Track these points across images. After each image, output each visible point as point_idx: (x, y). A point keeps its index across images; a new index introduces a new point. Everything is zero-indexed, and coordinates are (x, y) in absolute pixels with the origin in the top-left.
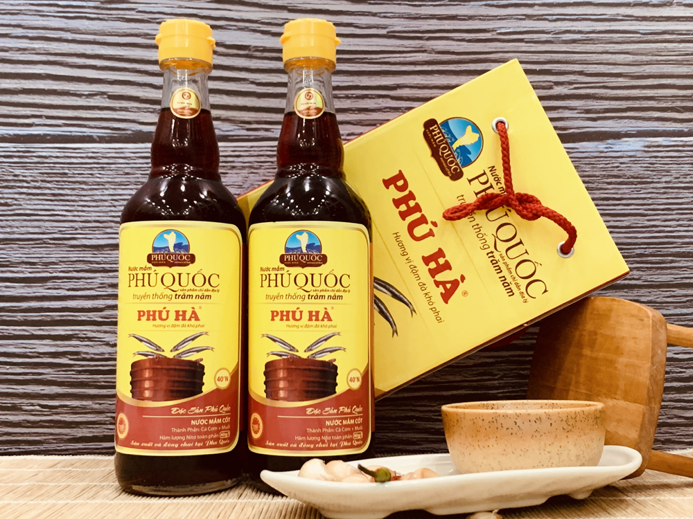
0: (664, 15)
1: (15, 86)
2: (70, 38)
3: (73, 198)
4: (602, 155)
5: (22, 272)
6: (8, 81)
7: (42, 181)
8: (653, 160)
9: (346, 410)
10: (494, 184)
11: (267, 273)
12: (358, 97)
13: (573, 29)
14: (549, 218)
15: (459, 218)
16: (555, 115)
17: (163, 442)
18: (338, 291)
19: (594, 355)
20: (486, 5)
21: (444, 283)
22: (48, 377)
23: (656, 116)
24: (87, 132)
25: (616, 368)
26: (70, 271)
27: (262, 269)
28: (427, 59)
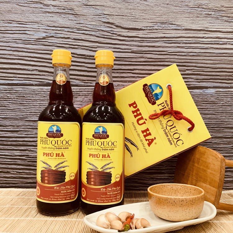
0: (224, 47)
1: (8, 67)
2: (26, 51)
3: (27, 104)
4: (201, 94)
5: (10, 129)
6: (5, 65)
7: (17, 99)
8: (218, 96)
9: (115, 189)
10: (166, 106)
11: (88, 140)
12: (121, 73)
13: (193, 51)
14: (185, 120)
15: (154, 119)
16: (186, 80)
17: (52, 198)
18: (113, 147)
19: (199, 166)
20: (164, 43)
21: (148, 140)
22: (19, 163)
23: (220, 81)
24: (31, 82)
25: (207, 173)
26: (26, 129)
27: (86, 138)
28: (144, 60)
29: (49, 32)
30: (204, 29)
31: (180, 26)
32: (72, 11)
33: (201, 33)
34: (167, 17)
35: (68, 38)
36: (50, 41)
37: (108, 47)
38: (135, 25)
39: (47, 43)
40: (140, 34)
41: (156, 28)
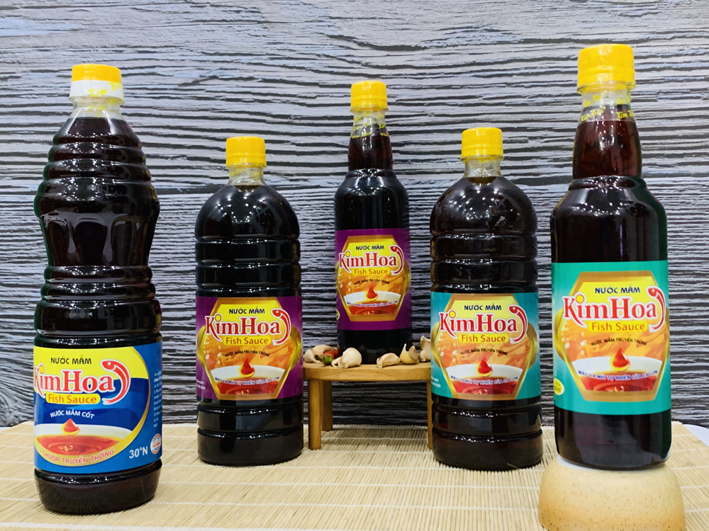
2: (157, 114)
13: (544, 93)
20: (474, 76)
24: (174, 186)
28: (428, 121)
29: (207, 68)
30: (569, 37)
31: (511, 34)
32: (256, 14)
33: (563, 47)
34: (479, 13)
35: (251, 79)
36: (208, 88)
37: (342, 95)
38: (402, 38)
39: (203, 92)
40: (416, 58)
41: (454, 41)
